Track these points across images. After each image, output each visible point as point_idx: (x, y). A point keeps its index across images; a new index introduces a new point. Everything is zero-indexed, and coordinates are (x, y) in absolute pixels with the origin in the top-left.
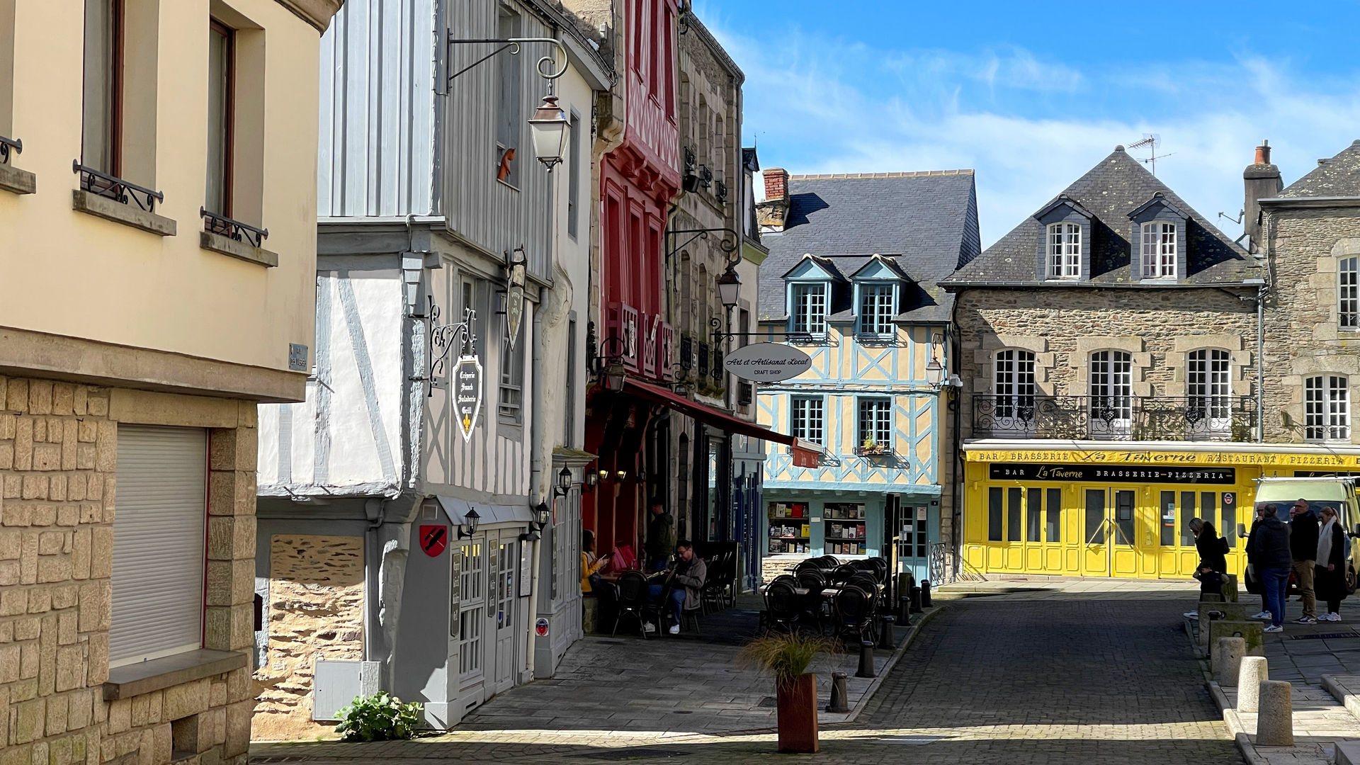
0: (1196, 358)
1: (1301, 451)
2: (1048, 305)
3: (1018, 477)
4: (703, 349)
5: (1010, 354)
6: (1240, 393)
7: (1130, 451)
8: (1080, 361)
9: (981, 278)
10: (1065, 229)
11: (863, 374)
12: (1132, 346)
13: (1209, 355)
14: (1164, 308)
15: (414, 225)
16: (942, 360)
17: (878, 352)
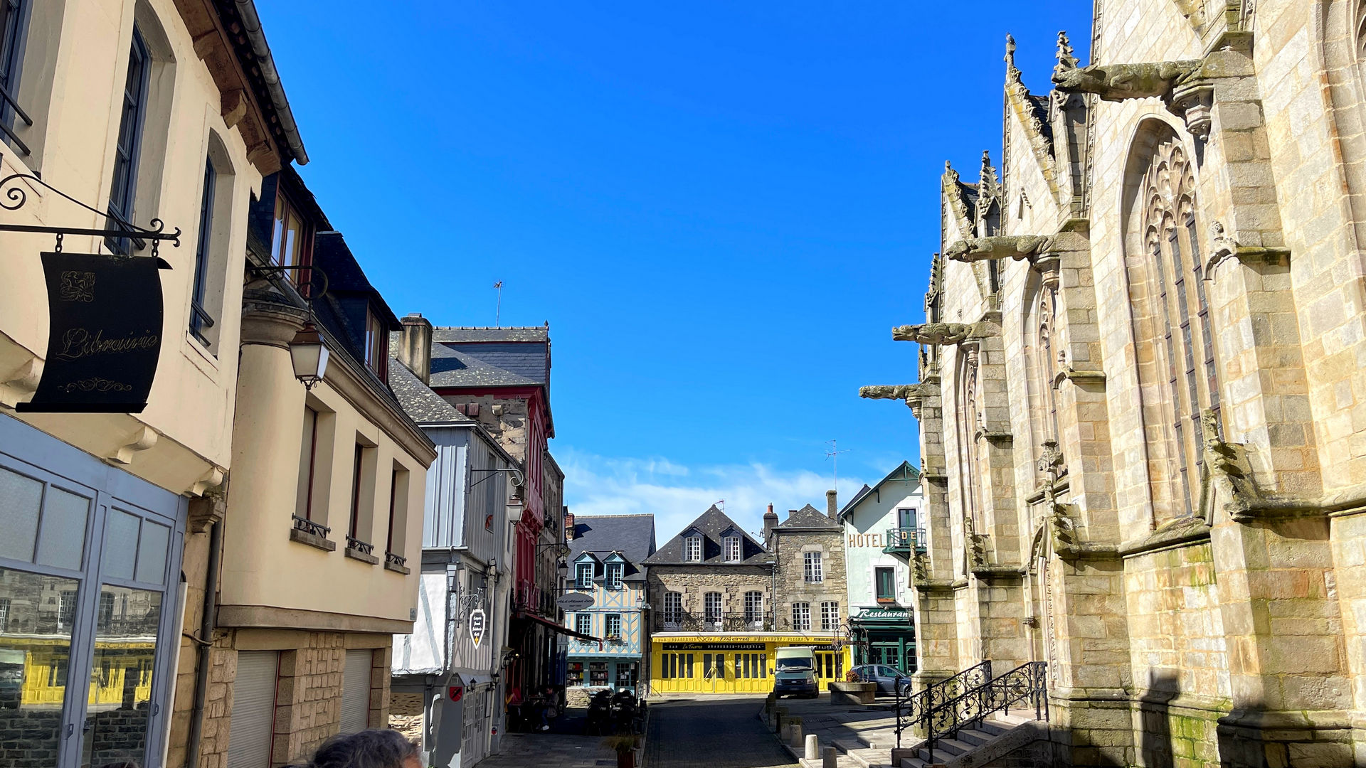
0: (748, 594)
1: (791, 635)
2: (686, 573)
3: (675, 649)
4: (548, 595)
5: (671, 594)
6: (766, 610)
7: (723, 636)
8: (700, 597)
9: (658, 561)
10: (693, 540)
11: (609, 603)
12: (722, 590)
13: (753, 594)
14: (735, 574)
15: (453, 550)
16: (642, 597)
17: (615, 594)
